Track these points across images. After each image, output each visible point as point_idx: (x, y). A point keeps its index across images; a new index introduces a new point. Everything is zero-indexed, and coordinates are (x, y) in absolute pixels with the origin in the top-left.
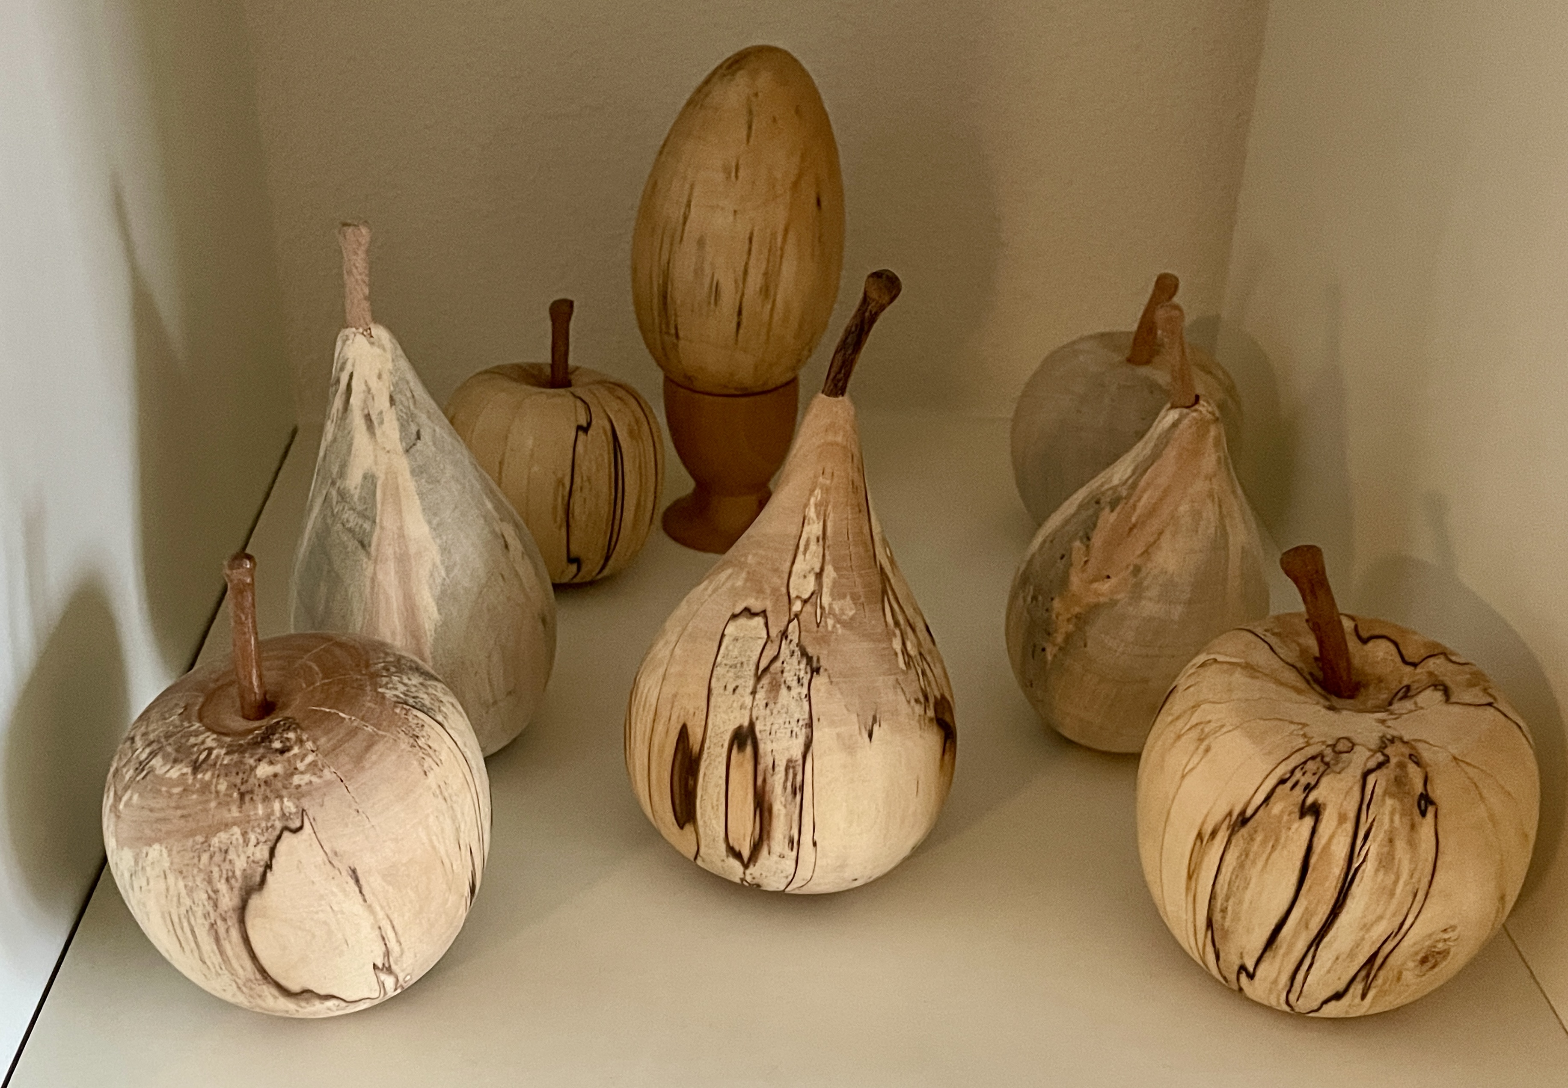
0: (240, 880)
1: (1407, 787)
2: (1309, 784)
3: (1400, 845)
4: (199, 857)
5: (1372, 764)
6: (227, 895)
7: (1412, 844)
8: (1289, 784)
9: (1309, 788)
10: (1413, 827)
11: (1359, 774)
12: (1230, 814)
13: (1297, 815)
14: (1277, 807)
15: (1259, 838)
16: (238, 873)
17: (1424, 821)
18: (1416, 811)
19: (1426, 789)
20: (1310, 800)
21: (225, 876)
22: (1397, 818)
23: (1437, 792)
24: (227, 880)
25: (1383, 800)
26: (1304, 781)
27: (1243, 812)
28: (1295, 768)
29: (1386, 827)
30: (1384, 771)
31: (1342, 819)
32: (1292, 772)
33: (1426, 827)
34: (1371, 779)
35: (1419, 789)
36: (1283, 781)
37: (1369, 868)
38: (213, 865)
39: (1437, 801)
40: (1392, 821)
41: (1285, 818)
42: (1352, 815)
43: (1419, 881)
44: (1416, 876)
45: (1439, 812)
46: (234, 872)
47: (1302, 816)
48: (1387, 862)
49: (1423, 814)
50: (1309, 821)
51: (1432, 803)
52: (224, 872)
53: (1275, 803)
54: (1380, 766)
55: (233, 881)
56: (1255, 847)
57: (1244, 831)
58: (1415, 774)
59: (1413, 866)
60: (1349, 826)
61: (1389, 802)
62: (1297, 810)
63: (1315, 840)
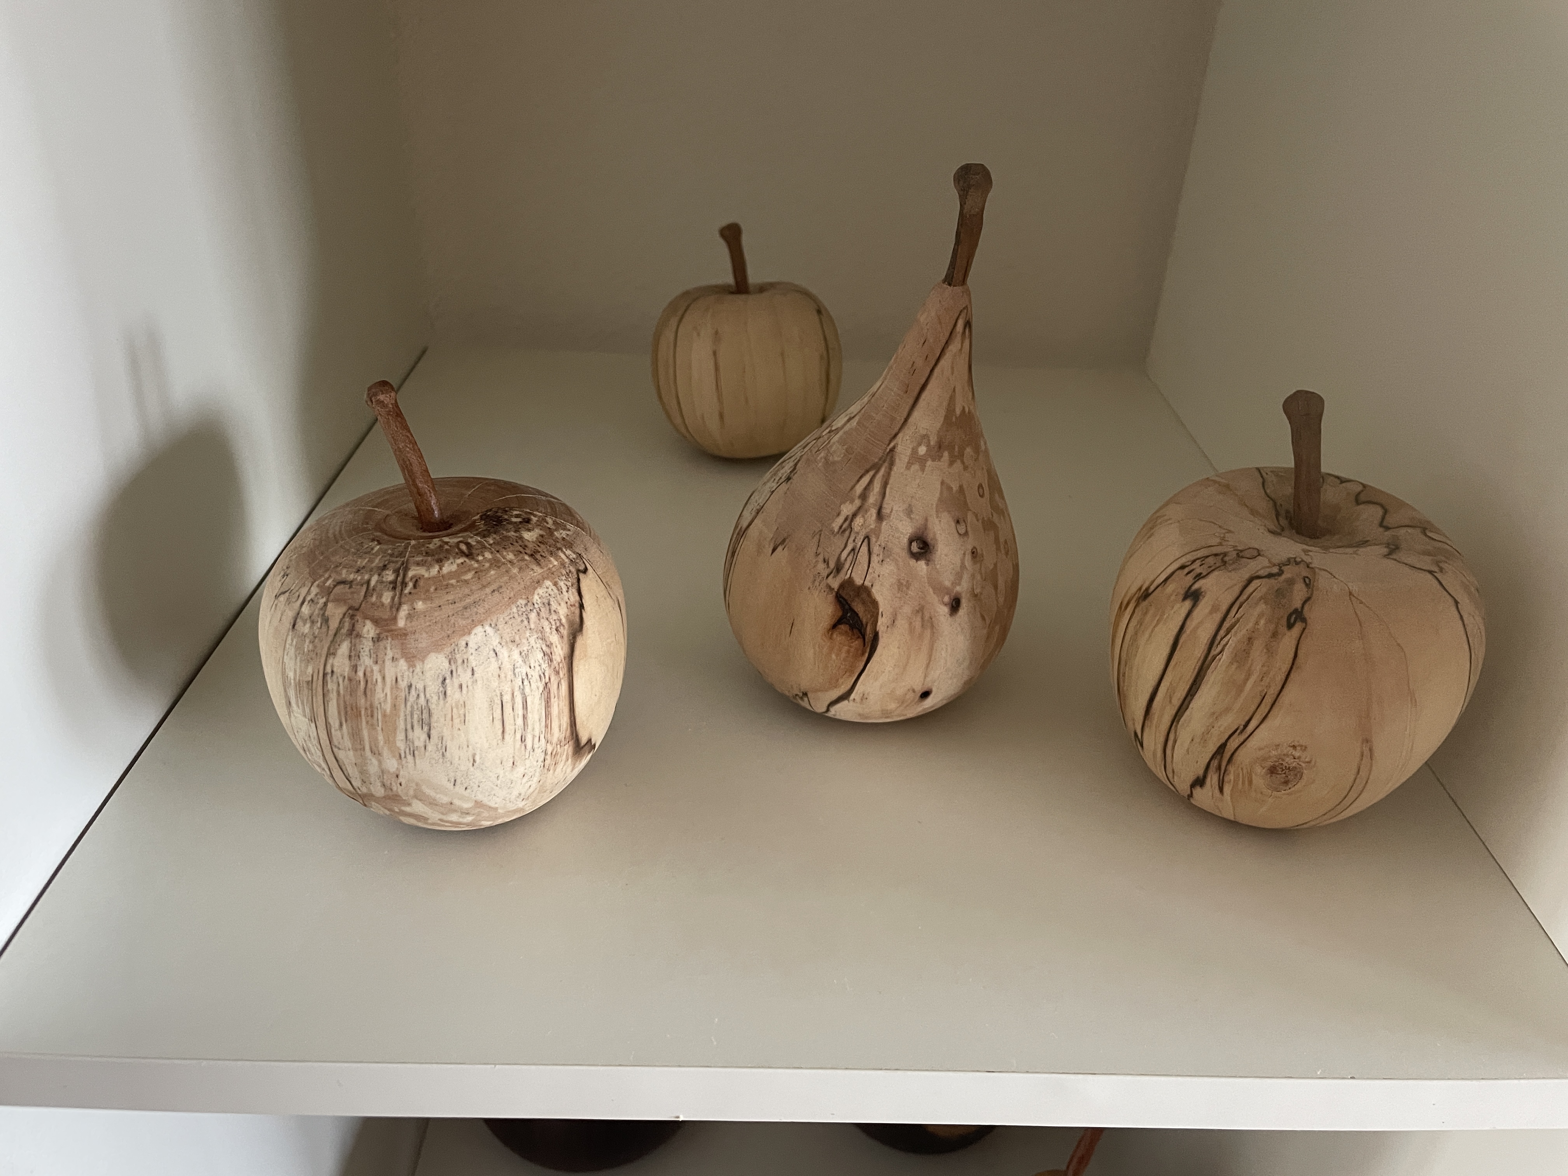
0: (566, 627)
1: (1285, 600)
2: (1201, 574)
3: (1258, 646)
4: (528, 619)
5: (1262, 573)
6: (559, 646)
7: (1270, 651)
8: (1186, 570)
9: (1199, 577)
10: (1275, 635)
11: (1247, 576)
12: (1140, 589)
13: (1181, 597)
14: (1171, 587)
15: (1151, 612)
16: (564, 621)
17: (1288, 633)
18: (1284, 621)
19: (1303, 607)
20: (1196, 586)
21: (554, 627)
22: (1262, 622)
23: (1312, 614)
24: (557, 630)
25: (1257, 604)
26: (1198, 571)
27: (1147, 589)
28: (1198, 559)
29: (1250, 625)
30: (1272, 581)
31: (1214, 609)
32: (1194, 561)
33: (1288, 640)
34: (1255, 583)
35: (1297, 604)
36: (1182, 567)
37: (1225, 657)
38: (542, 620)
39: (1309, 621)
40: (1257, 623)
41: (1173, 597)
42: (1224, 608)
43: (1269, 686)
44: (1267, 680)
45: (1306, 631)
46: (560, 620)
47: (1184, 599)
48: (1242, 657)
49: (1290, 626)
50: (1188, 604)
51: (1304, 620)
52: (553, 623)
53: (1170, 584)
54: (1270, 576)
55: (561, 629)
56: (1148, 618)
57: (1144, 604)
58: (1299, 593)
59: (1265, 669)
60: (1218, 617)
61: (1262, 606)
62: (1182, 592)
63: (1188, 622)
